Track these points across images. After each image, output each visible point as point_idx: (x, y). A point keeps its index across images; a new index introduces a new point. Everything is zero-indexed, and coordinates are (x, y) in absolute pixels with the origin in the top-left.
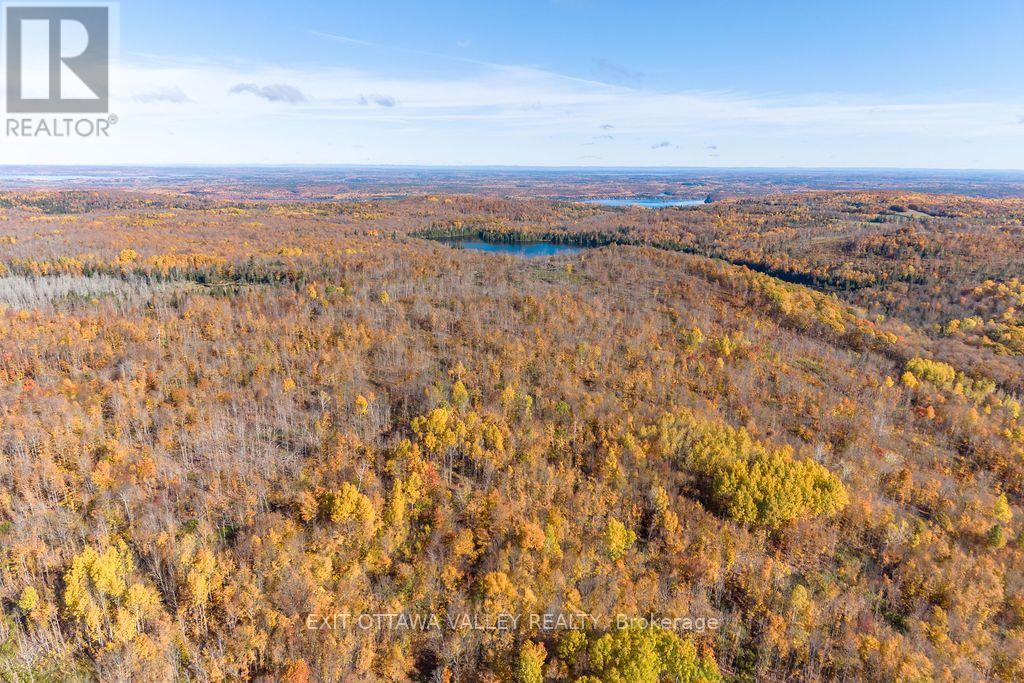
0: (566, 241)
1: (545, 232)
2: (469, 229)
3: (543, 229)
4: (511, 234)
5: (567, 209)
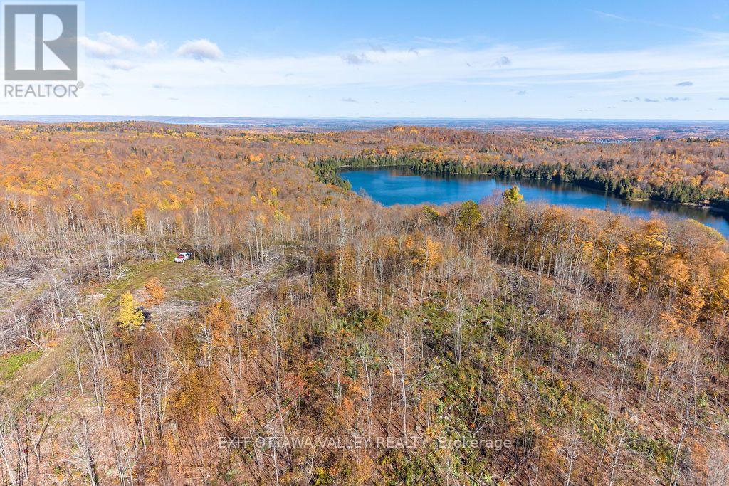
0: (517, 176)
2: (404, 159)
3: (491, 160)
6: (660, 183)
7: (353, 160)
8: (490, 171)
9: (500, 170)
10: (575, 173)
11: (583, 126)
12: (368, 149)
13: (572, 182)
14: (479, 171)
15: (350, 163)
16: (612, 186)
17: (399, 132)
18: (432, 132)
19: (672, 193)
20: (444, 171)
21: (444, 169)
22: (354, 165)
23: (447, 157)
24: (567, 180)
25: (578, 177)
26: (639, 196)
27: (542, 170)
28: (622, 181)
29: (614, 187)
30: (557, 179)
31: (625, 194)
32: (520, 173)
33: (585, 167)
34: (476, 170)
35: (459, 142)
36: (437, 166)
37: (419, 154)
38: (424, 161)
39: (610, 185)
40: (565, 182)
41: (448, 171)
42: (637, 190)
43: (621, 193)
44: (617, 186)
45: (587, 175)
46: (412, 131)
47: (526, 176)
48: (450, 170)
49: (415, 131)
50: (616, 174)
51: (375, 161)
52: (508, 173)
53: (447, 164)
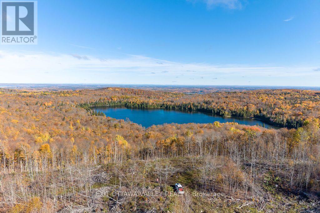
0: (173, 108)
1: (162, 103)
2: (120, 102)
3: (161, 102)
4: (142, 104)
5: (171, 94)
6: (233, 109)
7: (96, 103)
8: (161, 107)
9: (165, 106)
10: (197, 107)
11: (174, 87)
12: (102, 98)
13: (196, 110)
14: (157, 107)
15: (95, 104)
16: (215, 111)
17: (111, 90)
18: (125, 90)
19: (240, 113)
20: (142, 107)
21: (142, 106)
22: (96, 105)
23: (142, 101)
24: (195, 109)
25: (199, 108)
26: (228, 115)
27: (183, 105)
28: (218, 109)
29: (216, 112)
30: (190, 109)
31: (223, 114)
32: (174, 107)
33: (199, 104)
34: (156, 107)
35: (138, 94)
36: (138, 105)
37: (126, 100)
38: (132, 103)
39: (214, 111)
40: (194, 110)
41: (144, 107)
42: (227, 113)
43: (221, 114)
44: (217, 111)
45: (203, 107)
46: (116, 90)
47: (177, 108)
48: (145, 107)
49: (118, 89)
50: (214, 106)
51: (107, 103)
52: (169, 107)
53: (143, 104)
